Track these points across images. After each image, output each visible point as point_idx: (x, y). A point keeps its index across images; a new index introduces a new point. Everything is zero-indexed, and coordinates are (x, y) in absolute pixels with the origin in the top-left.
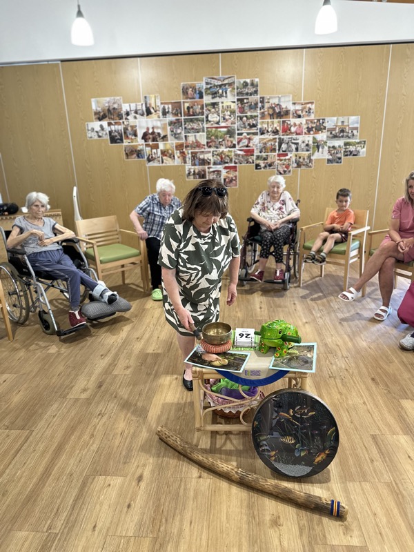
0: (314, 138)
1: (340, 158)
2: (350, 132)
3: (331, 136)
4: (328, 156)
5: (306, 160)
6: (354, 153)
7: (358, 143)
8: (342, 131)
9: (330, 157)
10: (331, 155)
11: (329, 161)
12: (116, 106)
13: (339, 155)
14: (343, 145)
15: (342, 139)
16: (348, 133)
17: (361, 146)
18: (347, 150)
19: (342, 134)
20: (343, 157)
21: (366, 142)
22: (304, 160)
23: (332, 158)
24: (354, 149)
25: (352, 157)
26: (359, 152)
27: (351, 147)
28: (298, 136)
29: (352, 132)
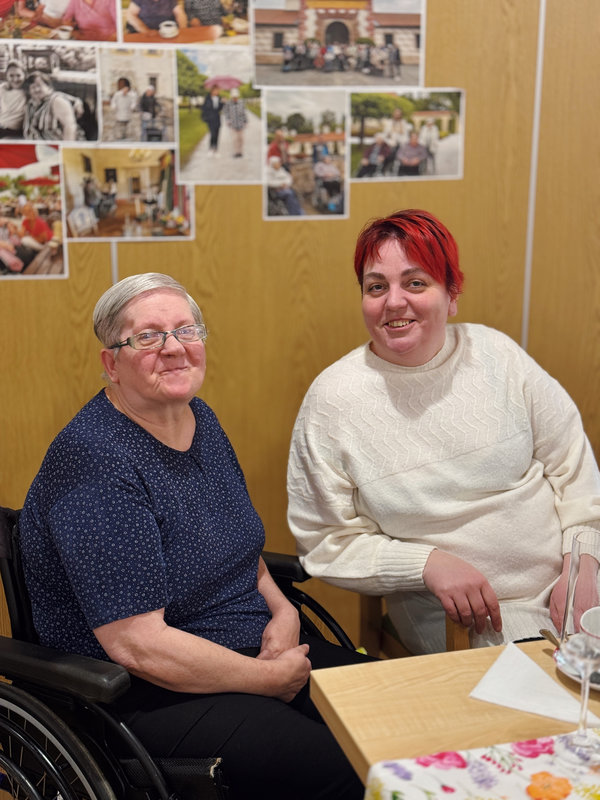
0: (185, 66)
1: (334, 187)
2: (379, 39)
3: (279, 56)
4: (267, 175)
5: (149, 195)
6: (404, 158)
7: (425, 106)
8: (338, 32)
9: (284, 179)
10: (287, 167)
11: (278, 200)
13: (327, 170)
14: (347, 110)
15: (337, 76)
16: (370, 43)
17: (438, 124)
18: (368, 141)
19: (336, 50)
20: (348, 181)
21: (463, 102)
22: (137, 191)
23: (295, 181)
24: (404, 139)
25: (396, 179)
26: (431, 155)
27: (388, 124)
28: (87, 45)
29: (389, 39)
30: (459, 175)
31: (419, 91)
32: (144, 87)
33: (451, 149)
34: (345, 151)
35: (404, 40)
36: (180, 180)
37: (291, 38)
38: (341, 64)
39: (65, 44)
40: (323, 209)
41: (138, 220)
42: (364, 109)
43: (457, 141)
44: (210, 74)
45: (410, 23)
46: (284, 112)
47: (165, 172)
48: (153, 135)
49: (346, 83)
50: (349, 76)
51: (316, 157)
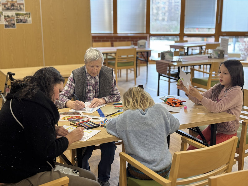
1: (14, 24)
2: (18, 6)
3: (5, 8)
4: (4, 23)
6: (23, 21)
7: (26, 14)
8: (13, 5)
9: (7, 23)
10: (7, 21)
11: (6, 26)
13: (13, 22)
14: (15, 15)
15: (13, 11)
16: (17, 7)
18: (18, 19)
19: (13, 7)
20: (16, 24)
21: (31, 14)
23: (8, 24)
24: (23, 18)
25: (22, 23)
26: (27, 20)
27: (21, 17)
30: (31, 23)
31: (25, 12)
33: (30, 20)
34: (15, 20)
35: (22, 6)
37: (7, 6)
38: (13, 9)
40: (12, 27)
42: (17, 15)
45: (22, 4)
46: (6, 15)
49: (14, 11)
50: (15, 10)
51: (11, 21)
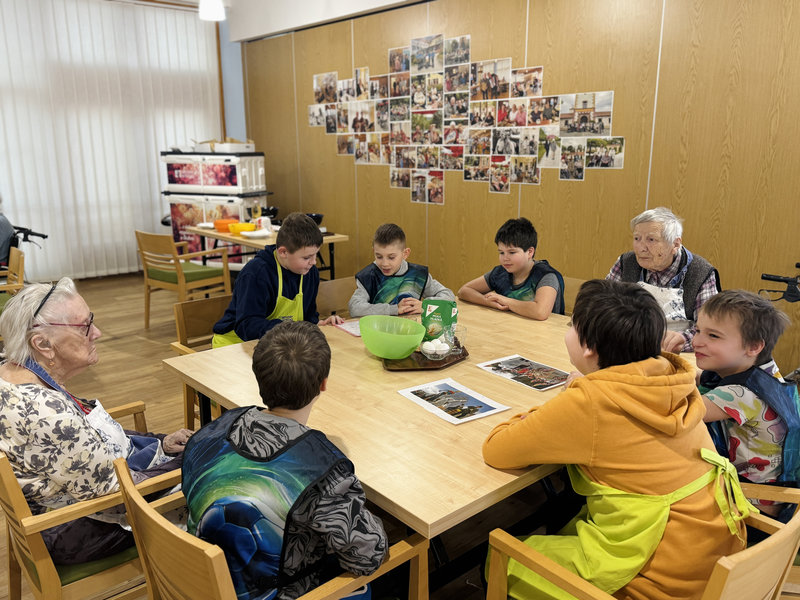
0: (542, 132)
1: (580, 170)
2: (597, 121)
3: (566, 128)
4: (561, 165)
5: (530, 170)
6: (603, 161)
7: (611, 143)
8: (584, 119)
10: (566, 163)
11: (564, 174)
12: (332, 84)
13: (579, 164)
14: (586, 144)
15: (583, 133)
16: (594, 122)
17: (615, 149)
18: (592, 155)
19: (583, 125)
20: (585, 168)
21: (624, 142)
22: (527, 169)
24: (604, 154)
25: (600, 168)
26: (612, 160)
27: (598, 149)
28: (519, 127)
29: (600, 120)
30: (622, 167)
31: (609, 137)
32: (531, 139)
33: (619, 158)
34: (584, 158)
35: (605, 121)
36: (538, 166)
37: (570, 122)
38: (584, 129)
39: (514, 128)
40: (576, 177)
41: (526, 178)
42: (591, 144)
43: (621, 155)
44: (547, 134)
45: (607, 115)
46: (567, 145)
47: (534, 164)
48: (532, 153)
49: (586, 136)
50: (587, 133)
51: (575, 160)
